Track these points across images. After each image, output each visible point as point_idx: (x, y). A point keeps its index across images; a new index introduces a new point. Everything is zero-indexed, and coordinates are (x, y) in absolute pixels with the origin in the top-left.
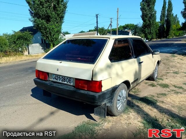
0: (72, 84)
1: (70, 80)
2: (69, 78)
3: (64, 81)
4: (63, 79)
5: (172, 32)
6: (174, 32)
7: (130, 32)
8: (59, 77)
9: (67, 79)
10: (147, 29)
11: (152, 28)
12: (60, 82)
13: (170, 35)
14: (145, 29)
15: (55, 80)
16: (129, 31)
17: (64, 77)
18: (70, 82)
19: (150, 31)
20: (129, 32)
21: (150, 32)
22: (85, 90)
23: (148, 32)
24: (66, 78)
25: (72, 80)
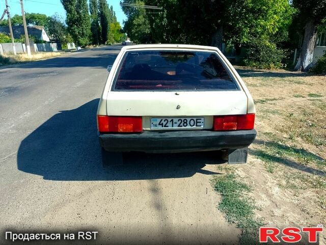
0: (202, 127)
1: (198, 121)
2: (195, 119)
3: (185, 124)
4: (181, 123)
5: (111, 35)
6: (113, 35)
7: (43, 31)
8: (172, 120)
9: (192, 121)
10: (75, 26)
11: (84, 26)
12: (176, 127)
13: (108, 40)
14: (72, 26)
15: (160, 128)
16: (40, 29)
17: (183, 119)
18: (198, 124)
19: (83, 31)
20: (41, 31)
21: (83, 34)
22: (234, 130)
23: (79, 33)
24: (189, 120)
25: (202, 120)
